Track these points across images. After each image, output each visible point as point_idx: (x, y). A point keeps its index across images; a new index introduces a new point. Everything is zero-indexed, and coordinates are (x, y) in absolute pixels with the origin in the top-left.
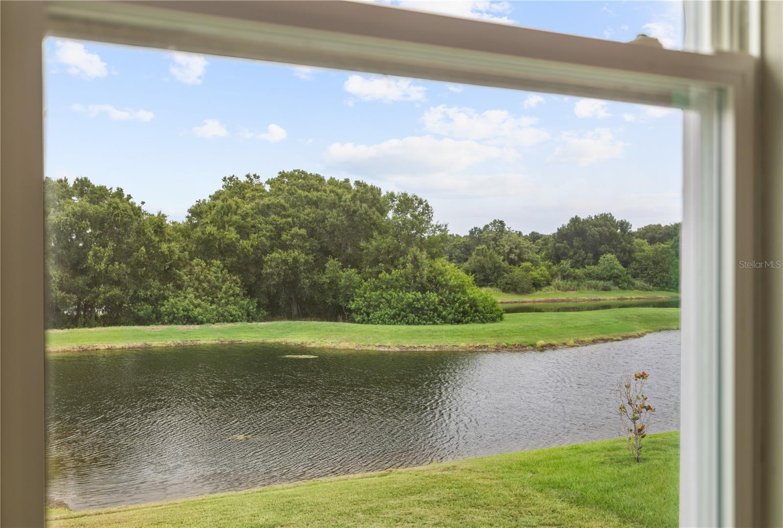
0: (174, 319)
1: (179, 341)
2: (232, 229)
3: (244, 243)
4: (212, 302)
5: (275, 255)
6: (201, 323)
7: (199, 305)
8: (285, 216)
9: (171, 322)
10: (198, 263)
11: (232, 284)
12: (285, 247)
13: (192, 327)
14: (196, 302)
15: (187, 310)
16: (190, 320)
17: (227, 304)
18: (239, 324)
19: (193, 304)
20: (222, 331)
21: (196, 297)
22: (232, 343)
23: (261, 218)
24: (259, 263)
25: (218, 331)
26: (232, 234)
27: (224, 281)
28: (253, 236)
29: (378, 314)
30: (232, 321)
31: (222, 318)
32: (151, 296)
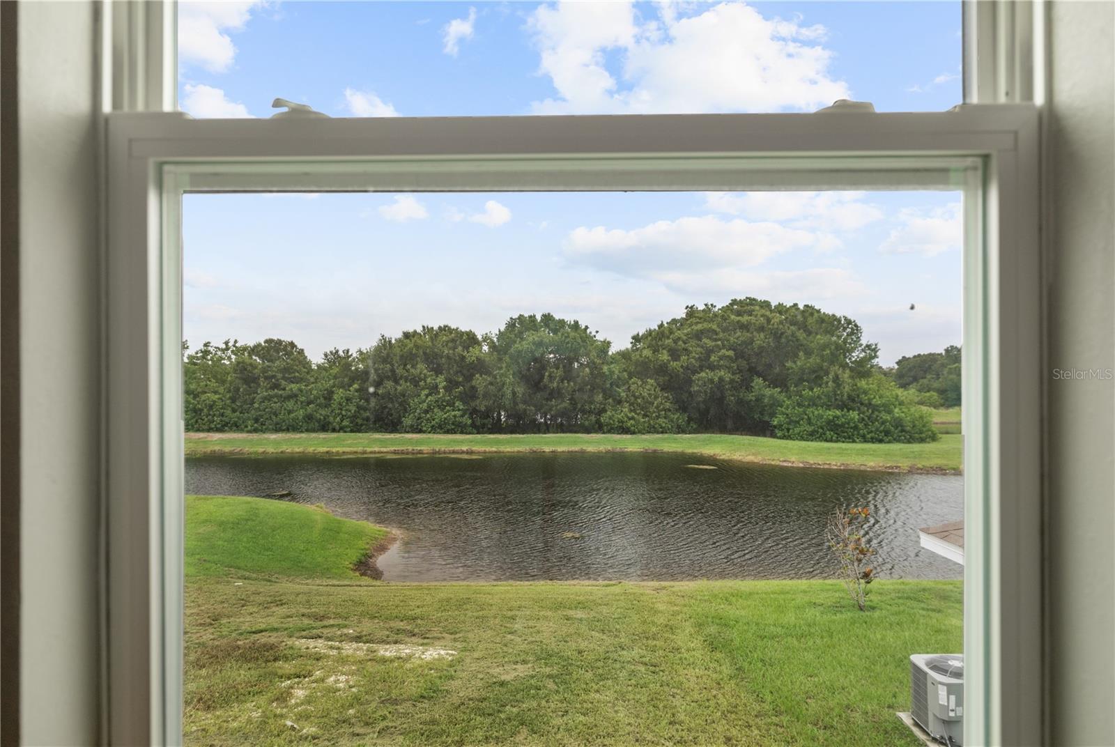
0: (611, 429)
1: (609, 448)
2: (665, 352)
3: (674, 364)
4: (645, 415)
5: (703, 374)
6: (634, 433)
7: (633, 418)
8: (716, 340)
9: (609, 432)
11: (663, 400)
12: (712, 368)
13: (624, 436)
14: (630, 415)
15: (622, 422)
16: (625, 431)
17: (658, 417)
18: (666, 436)
19: (628, 417)
20: (650, 441)
21: (631, 411)
22: (655, 451)
23: (693, 342)
24: (689, 382)
25: (645, 440)
26: (664, 356)
27: (656, 398)
28: (684, 358)
29: (797, 430)
30: (662, 433)
31: (652, 430)
32: (594, 409)
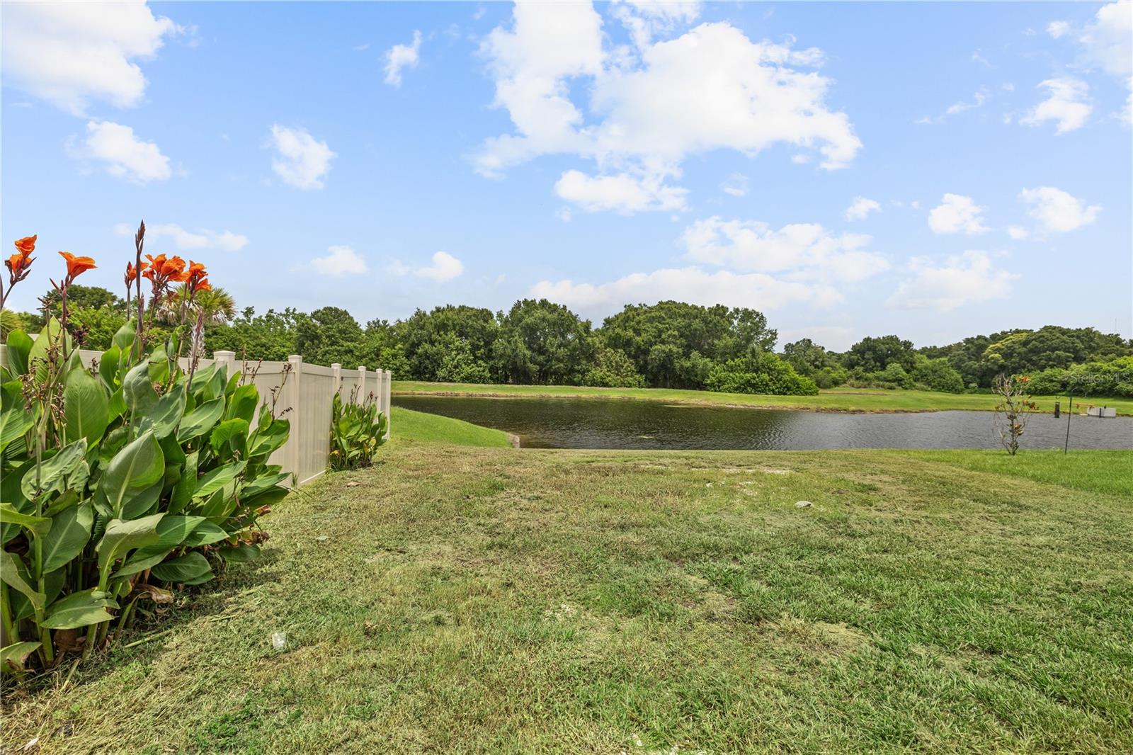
0: (594, 383)
1: (597, 395)
2: (631, 330)
3: (638, 339)
4: (617, 375)
5: (657, 347)
6: (611, 386)
7: (609, 376)
8: (664, 324)
9: (592, 385)
10: (610, 351)
11: (629, 365)
12: (663, 342)
13: (604, 388)
14: (608, 374)
15: (602, 378)
16: (605, 385)
17: (627, 376)
18: (633, 389)
19: (606, 376)
20: (624, 392)
21: (608, 371)
22: (630, 398)
23: (649, 325)
24: (646, 352)
25: (620, 391)
26: (630, 333)
27: (625, 362)
28: (643, 335)
29: (725, 386)
30: (629, 386)
31: (623, 385)
32: (581, 369)
